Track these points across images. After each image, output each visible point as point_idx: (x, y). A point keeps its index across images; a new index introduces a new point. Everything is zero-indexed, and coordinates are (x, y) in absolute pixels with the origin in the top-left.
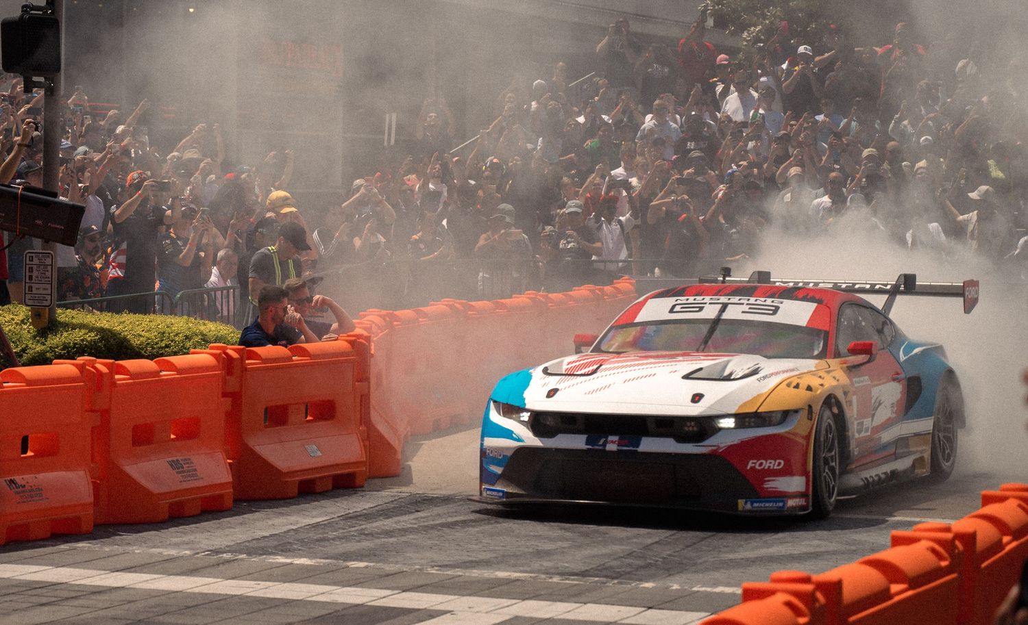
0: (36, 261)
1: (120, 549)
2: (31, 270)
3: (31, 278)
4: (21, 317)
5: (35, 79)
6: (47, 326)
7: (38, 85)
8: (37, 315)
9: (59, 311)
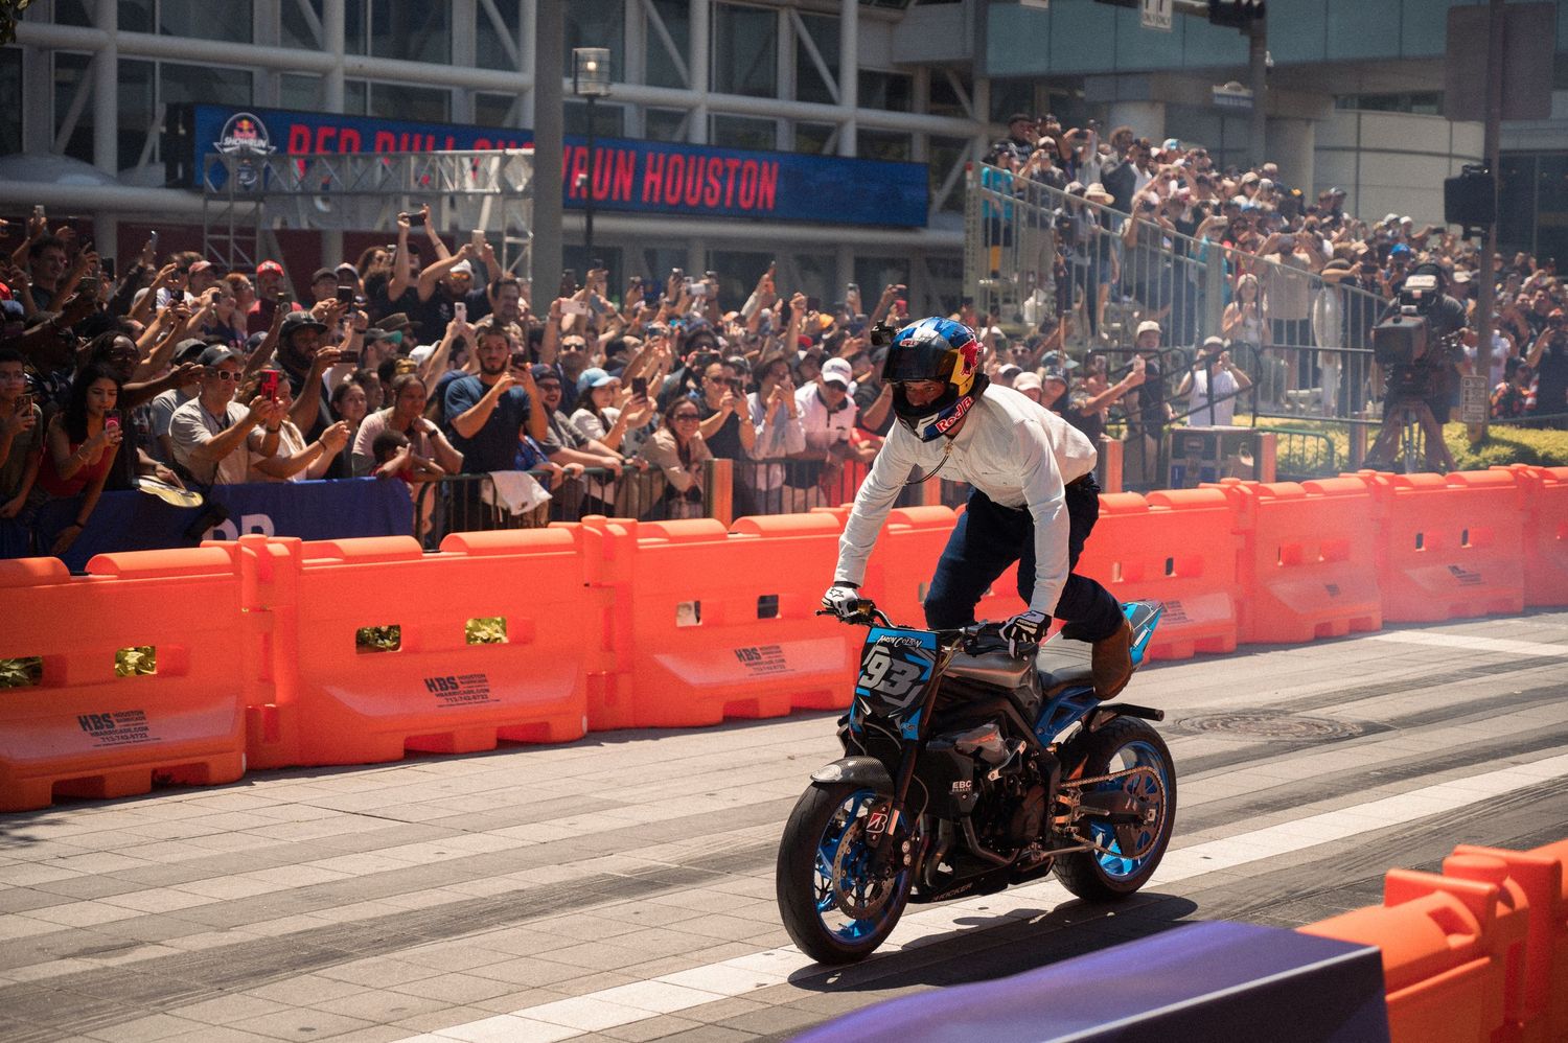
0: (1472, 385)
1: (1547, 626)
2: (1467, 392)
3: (1467, 399)
4: (1458, 433)
5: (1474, 229)
6: (1480, 441)
7: (1477, 234)
8: (1471, 430)
9: (1491, 427)
